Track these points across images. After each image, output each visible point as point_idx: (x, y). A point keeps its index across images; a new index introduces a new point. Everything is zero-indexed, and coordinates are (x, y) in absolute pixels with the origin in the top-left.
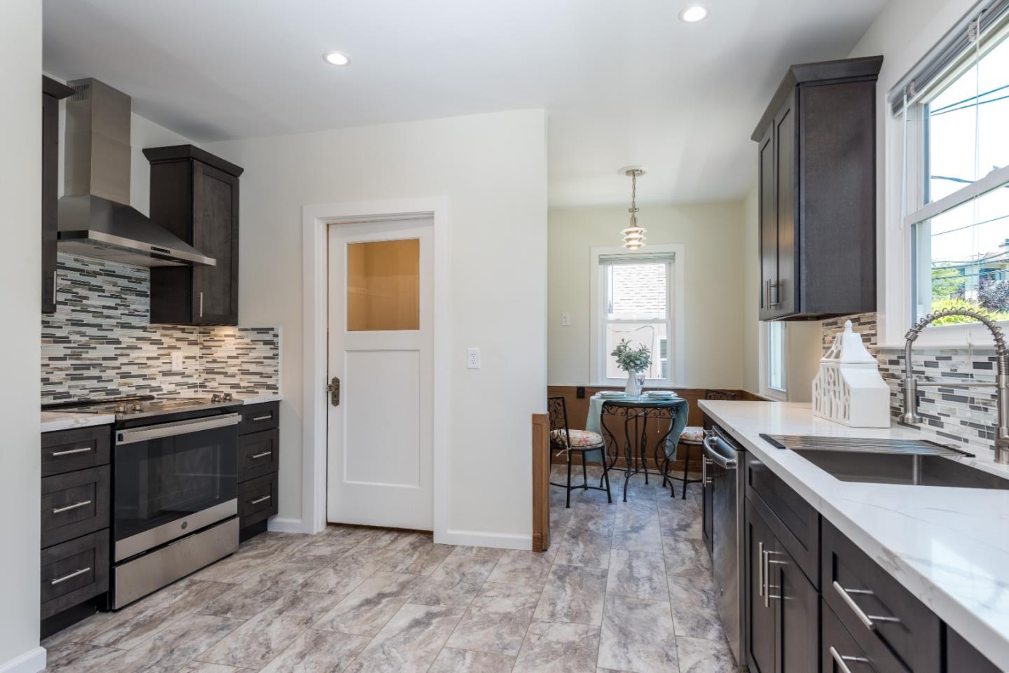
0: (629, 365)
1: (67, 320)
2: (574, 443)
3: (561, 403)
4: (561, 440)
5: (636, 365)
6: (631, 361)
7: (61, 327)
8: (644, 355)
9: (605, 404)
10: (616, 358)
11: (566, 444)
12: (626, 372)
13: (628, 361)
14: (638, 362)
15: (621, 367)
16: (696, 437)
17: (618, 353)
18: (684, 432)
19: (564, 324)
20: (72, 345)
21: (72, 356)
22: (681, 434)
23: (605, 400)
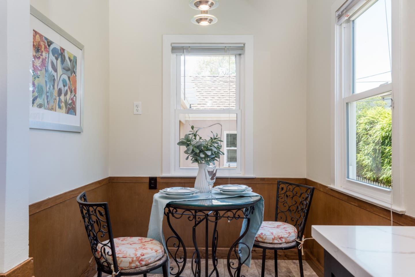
0: (199, 156)
2: (124, 264)
3: (103, 212)
4: (106, 261)
5: (207, 156)
6: (200, 152)
8: (216, 145)
9: (168, 205)
10: (184, 148)
11: (112, 267)
12: (196, 164)
13: (198, 151)
14: (209, 153)
15: (190, 158)
16: (273, 239)
17: (186, 142)
18: (259, 232)
19: (135, 112)
22: (256, 236)
23: (168, 201)
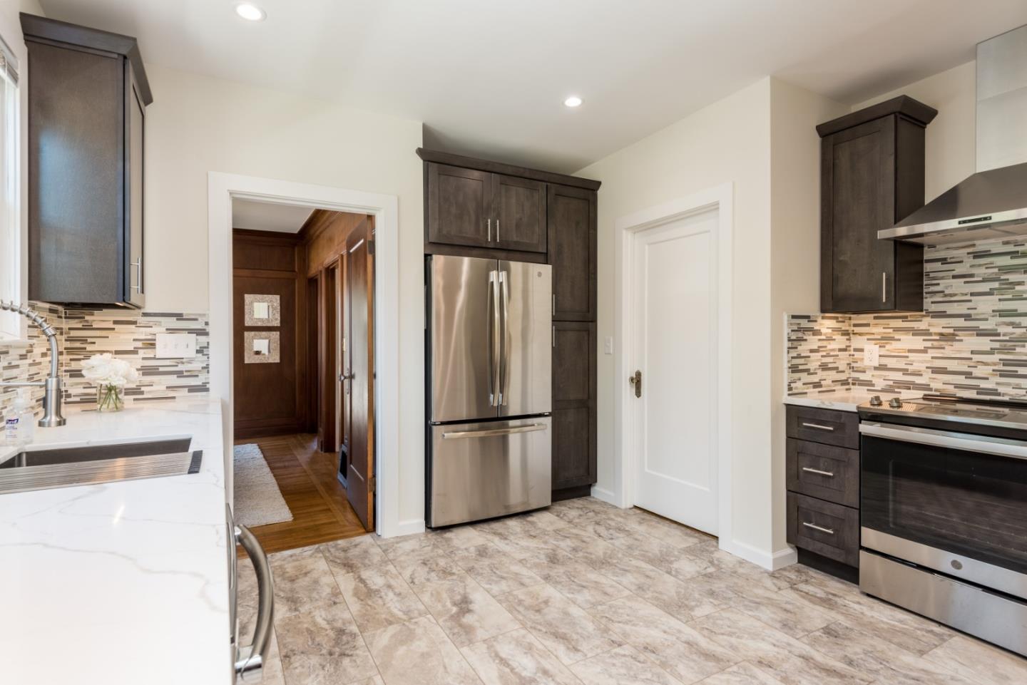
1: (993, 311)
7: (987, 320)
20: (1001, 338)
21: (1001, 350)
